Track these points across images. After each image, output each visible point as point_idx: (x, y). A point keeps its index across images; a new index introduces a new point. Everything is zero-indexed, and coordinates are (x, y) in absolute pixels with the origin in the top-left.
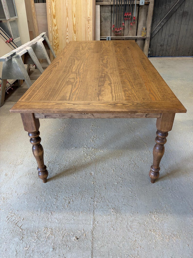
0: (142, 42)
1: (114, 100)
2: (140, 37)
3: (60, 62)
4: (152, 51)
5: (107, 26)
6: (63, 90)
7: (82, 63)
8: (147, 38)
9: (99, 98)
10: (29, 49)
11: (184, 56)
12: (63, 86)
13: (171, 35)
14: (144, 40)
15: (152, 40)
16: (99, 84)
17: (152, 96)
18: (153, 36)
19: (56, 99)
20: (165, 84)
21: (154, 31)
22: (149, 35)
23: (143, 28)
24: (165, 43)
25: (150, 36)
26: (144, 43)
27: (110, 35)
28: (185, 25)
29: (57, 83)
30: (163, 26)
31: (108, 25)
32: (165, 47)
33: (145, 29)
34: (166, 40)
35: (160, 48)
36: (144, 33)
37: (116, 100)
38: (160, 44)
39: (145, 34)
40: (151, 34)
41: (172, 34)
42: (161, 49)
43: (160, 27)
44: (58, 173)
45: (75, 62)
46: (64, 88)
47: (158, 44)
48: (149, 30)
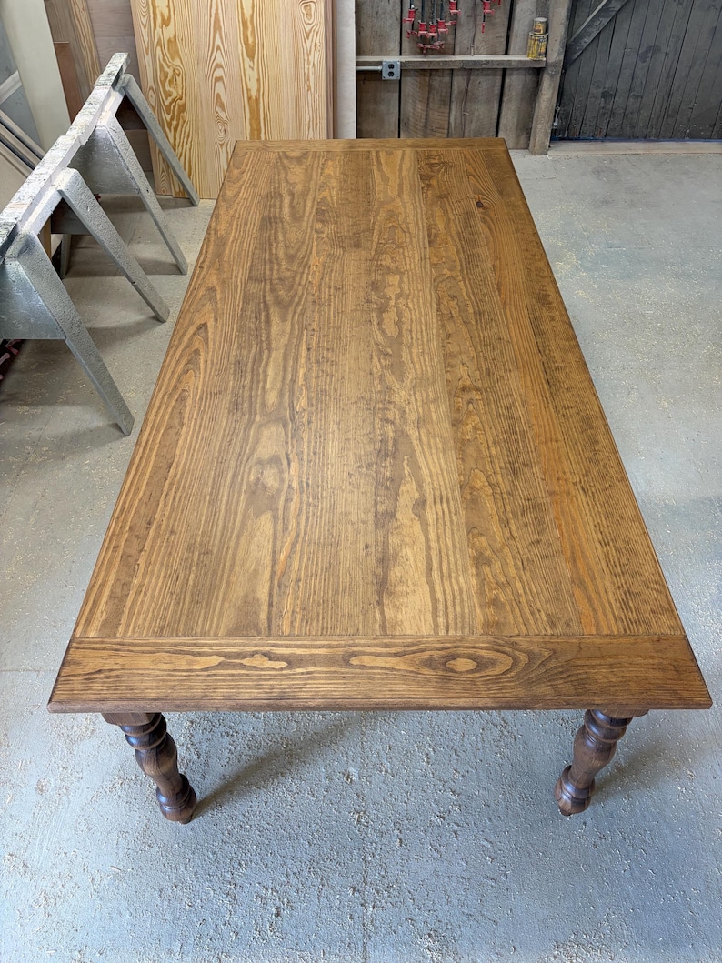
0: (530, 79)
1: (442, 632)
2: (520, 61)
3: (211, 324)
4: (567, 117)
5: (384, 13)
6: (241, 553)
7: (302, 333)
8: (552, 65)
9: (382, 613)
10: (67, 179)
11: (694, 136)
12: (238, 520)
13: (647, 51)
14: (537, 72)
15: (572, 72)
16: (376, 504)
17: (584, 606)
18: (576, 56)
19: (219, 619)
20: (630, 512)
21: (580, 37)
22: (559, 54)
23: (533, 23)
24: (623, 86)
25: (562, 57)
26: (538, 84)
27: (397, 49)
28: (709, 8)
29: (214, 502)
30: (616, 14)
31: (389, 8)
32: (619, 101)
33: (541, 27)
34: (627, 73)
35: (602, 105)
36: (538, 45)
37: (447, 631)
38: (601, 90)
39: (543, 50)
40: (568, 49)
41: (654, 50)
42: (603, 108)
43: (605, 21)
44: (230, 771)
45: (274, 329)
46: (243, 540)
47: (593, 90)
48: (558, 31)
